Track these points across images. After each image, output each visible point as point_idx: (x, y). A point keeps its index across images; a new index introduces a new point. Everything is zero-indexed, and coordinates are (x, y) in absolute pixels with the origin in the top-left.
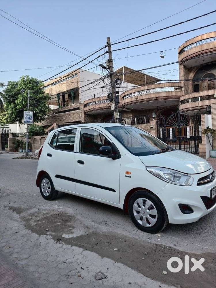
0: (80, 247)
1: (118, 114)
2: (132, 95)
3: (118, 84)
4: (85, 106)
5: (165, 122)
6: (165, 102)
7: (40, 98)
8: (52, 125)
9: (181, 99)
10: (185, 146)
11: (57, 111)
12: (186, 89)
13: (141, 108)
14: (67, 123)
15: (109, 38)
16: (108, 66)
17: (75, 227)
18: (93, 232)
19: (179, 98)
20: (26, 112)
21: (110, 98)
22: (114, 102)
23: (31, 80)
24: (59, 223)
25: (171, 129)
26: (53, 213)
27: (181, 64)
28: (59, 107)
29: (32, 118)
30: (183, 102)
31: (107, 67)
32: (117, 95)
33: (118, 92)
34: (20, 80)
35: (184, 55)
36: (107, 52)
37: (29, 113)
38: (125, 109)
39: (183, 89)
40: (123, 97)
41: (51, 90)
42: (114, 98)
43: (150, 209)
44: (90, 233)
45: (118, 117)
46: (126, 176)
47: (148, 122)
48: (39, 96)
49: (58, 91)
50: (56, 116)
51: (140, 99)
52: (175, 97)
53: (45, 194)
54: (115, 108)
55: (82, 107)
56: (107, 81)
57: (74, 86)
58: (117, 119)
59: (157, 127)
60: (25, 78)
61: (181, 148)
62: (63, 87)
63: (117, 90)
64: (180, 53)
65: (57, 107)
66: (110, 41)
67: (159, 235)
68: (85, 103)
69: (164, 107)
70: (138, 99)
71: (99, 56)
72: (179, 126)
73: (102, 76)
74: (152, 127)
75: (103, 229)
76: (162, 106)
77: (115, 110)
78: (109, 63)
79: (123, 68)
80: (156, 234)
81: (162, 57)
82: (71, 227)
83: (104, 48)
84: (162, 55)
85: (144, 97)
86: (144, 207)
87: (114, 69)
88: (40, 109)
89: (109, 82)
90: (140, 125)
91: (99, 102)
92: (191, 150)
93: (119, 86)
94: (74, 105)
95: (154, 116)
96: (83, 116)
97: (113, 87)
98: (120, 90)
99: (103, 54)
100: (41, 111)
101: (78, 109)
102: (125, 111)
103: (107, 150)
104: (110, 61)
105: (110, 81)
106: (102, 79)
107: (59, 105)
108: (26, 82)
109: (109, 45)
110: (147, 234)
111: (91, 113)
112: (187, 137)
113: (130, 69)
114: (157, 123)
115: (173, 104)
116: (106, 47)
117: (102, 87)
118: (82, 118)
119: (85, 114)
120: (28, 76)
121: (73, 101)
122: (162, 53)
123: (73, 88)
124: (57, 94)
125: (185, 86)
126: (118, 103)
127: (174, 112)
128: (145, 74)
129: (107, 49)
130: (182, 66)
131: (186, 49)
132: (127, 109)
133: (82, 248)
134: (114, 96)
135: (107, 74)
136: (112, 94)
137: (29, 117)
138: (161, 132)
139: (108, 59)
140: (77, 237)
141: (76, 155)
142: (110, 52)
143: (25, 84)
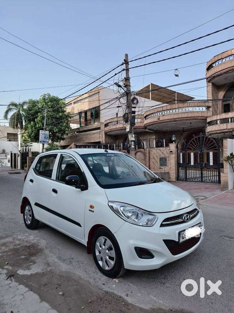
0: (27, 286)
1: (134, 136)
2: (154, 115)
3: (134, 104)
4: (106, 125)
5: (186, 146)
6: (191, 123)
7: (61, 117)
8: (70, 145)
9: (209, 120)
10: (213, 173)
11: (79, 131)
12: (214, 108)
13: (165, 129)
14: (86, 143)
15: (127, 55)
16: (124, 84)
17: (36, 263)
18: (51, 270)
19: (206, 119)
20: (42, 132)
21: (126, 118)
22: (129, 122)
23: (52, 98)
24: (23, 257)
25: (192, 154)
26: (25, 244)
27: (209, 81)
28: (80, 127)
29: (48, 137)
30: (210, 123)
31: (124, 86)
32: (133, 116)
33: (134, 112)
34: (41, 98)
35: (212, 72)
36: (123, 70)
37: (45, 133)
38: (147, 130)
39: (211, 109)
40: (145, 117)
41: (73, 108)
42: (129, 118)
43: (109, 249)
44: (47, 271)
45: (133, 139)
46: (90, 210)
47: (167, 145)
48: (59, 115)
49: (80, 109)
50: (77, 136)
51: (162, 120)
52: (202, 118)
53: (27, 222)
54: (131, 129)
55: (102, 127)
56: (124, 100)
57: (95, 104)
58: (132, 141)
59: (177, 151)
60: (46, 96)
61: (203, 176)
62: (85, 106)
63: (133, 109)
64: (208, 69)
65: (78, 126)
66: (127, 58)
67: (117, 281)
68: (105, 123)
69: (190, 129)
70: (161, 120)
71: (116, 74)
72: (201, 151)
73: (118, 95)
74: (171, 151)
75: (64, 267)
76: (189, 127)
77: (130, 132)
78: (126, 81)
79: (150, 85)
80: (114, 279)
81: (177, 76)
82: (31, 263)
83: (121, 65)
84: (177, 74)
85: (166, 118)
86: (104, 247)
87: (131, 87)
88: (60, 128)
89: (126, 102)
90: (159, 148)
91: (114, 123)
92: (214, 179)
93: (135, 105)
94: (96, 125)
95: (174, 139)
96: (104, 136)
97: (129, 107)
98: (136, 110)
99: (120, 72)
100: (60, 131)
101: (99, 128)
102: (148, 132)
103: (73, 180)
104: (127, 79)
105: (126, 100)
106: (118, 98)
107: (80, 124)
108: (47, 100)
109: (126, 62)
110: (106, 278)
111: (112, 133)
112: (209, 164)
113: (158, 86)
114: (177, 147)
115: (201, 125)
116: (122, 64)
117: (117, 107)
118: (102, 139)
119: (106, 134)
120: (49, 94)
121: (94, 120)
122: (176, 71)
123: (95, 106)
124: (79, 113)
125: (213, 105)
126: (133, 124)
127: (195, 135)
128: (175, 92)
129: (124, 67)
130: (211, 84)
131: (214, 65)
132: (149, 129)
133: (28, 288)
134: (129, 116)
135: (123, 93)
136: (127, 114)
137: (45, 137)
138: (181, 157)
139: (125, 77)
140: (31, 274)
141: (52, 183)
142: (127, 70)
143: (45, 102)
